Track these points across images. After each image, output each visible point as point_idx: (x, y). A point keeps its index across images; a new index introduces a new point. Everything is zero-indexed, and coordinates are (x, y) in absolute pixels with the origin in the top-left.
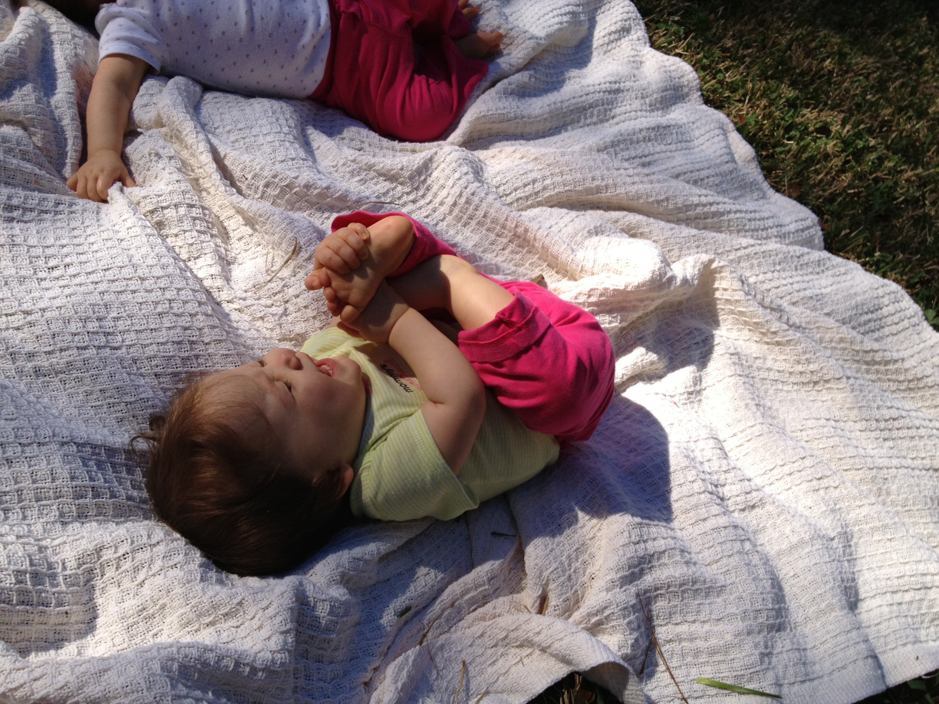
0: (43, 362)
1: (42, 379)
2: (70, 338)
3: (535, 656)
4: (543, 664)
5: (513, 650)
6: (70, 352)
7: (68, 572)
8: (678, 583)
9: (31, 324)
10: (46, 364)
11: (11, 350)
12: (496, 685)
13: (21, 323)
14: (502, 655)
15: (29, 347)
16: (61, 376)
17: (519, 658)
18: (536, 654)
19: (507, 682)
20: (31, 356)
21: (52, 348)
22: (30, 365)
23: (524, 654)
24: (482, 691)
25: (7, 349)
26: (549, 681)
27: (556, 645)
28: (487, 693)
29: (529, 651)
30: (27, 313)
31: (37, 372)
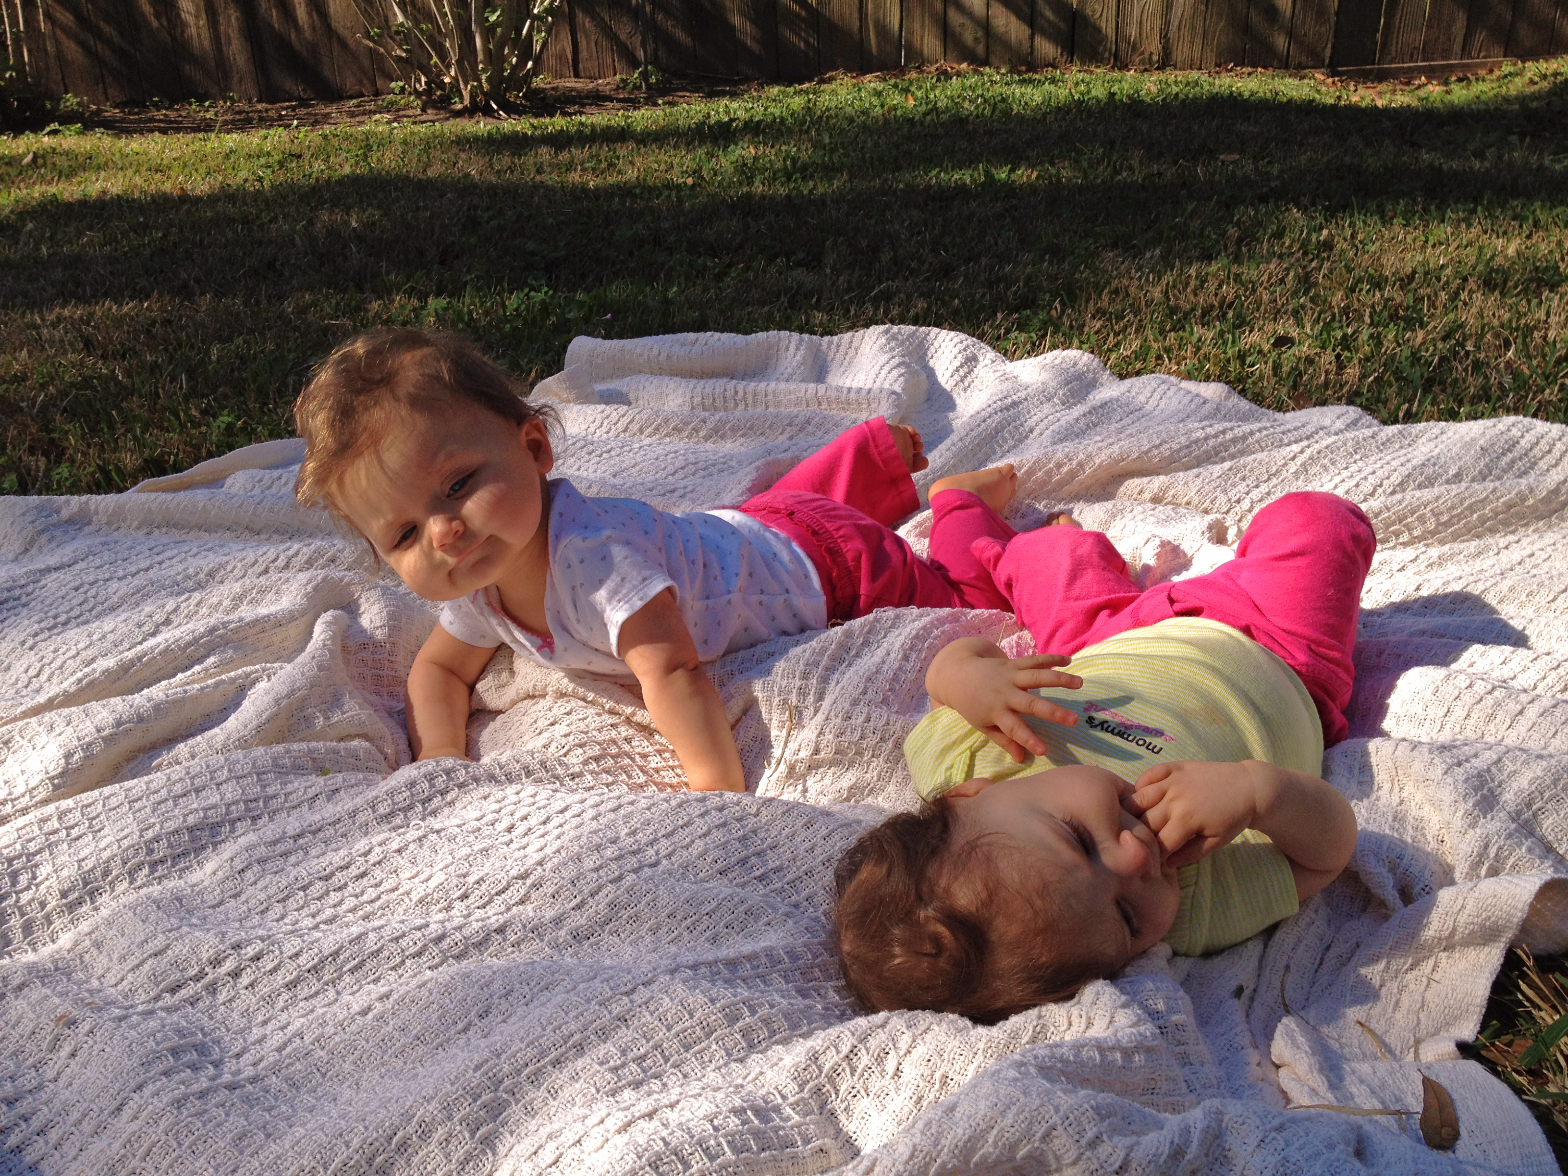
0: (579, 920)
1: (586, 944)
2: (595, 875)
3: (1443, 963)
4: (1463, 965)
5: (1409, 976)
6: (605, 892)
7: (792, 1100)
8: (1548, 782)
9: (536, 886)
10: (583, 921)
11: (529, 926)
12: (1422, 1027)
13: (522, 891)
14: (1400, 992)
15: (549, 914)
16: (607, 928)
17: (1425, 980)
18: (1444, 961)
19: (1433, 1014)
20: (558, 921)
21: (579, 898)
22: (562, 933)
23: (1428, 970)
24: (1412, 1042)
25: (524, 926)
26: (1487, 975)
27: (1463, 919)
28: (1418, 1042)
29: (1431, 962)
30: (524, 876)
31: (577, 936)
